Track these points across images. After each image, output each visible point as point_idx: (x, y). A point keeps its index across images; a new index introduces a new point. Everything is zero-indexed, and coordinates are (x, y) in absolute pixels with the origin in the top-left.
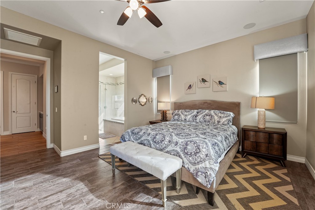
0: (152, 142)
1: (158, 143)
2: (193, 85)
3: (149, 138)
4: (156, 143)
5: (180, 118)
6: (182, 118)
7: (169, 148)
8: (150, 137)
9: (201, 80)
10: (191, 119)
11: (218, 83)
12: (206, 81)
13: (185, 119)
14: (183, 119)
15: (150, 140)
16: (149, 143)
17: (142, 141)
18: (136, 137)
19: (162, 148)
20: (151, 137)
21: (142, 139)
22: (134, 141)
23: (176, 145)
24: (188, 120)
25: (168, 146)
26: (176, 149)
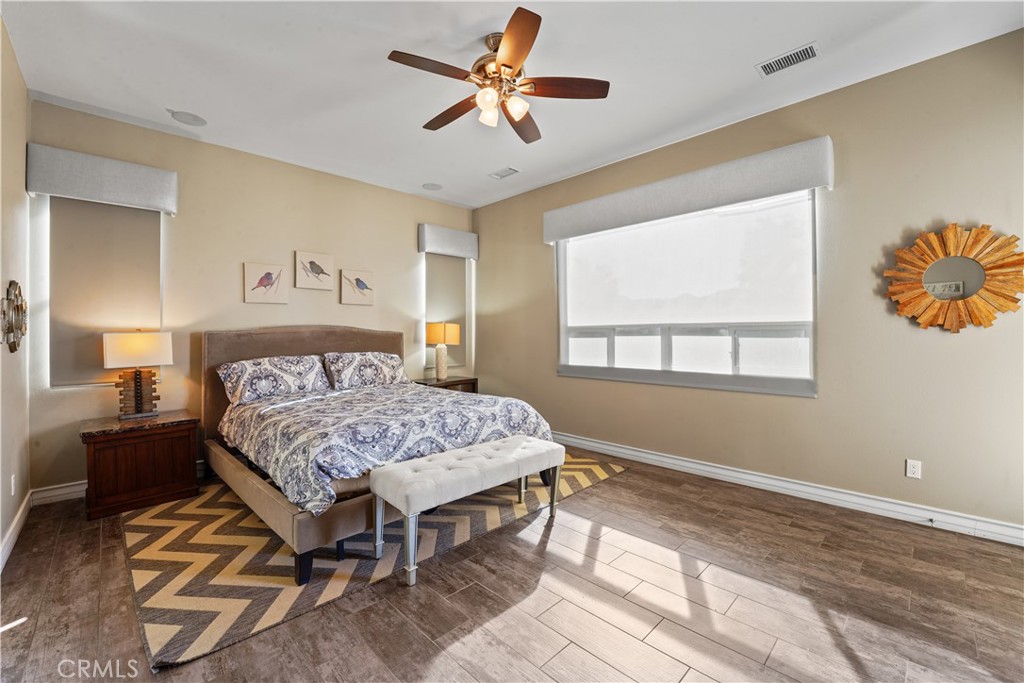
0: (442, 441)
1: (458, 434)
2: (279, 275)
3: (430, 433)
4: (452, 436)
5: (282, 387)
6: (291, 383)
7: (486, 432)
8: (430, 429)
9: (308, 266)
10: (320, 383)
11: (354, 282)
12: (322, 272)
13: (302, 388)
14: (293, 386)
15: (434, 436)
16: (434, 445)
17: (409, 449)
18: (382, 447)
19: (471, 440)
20: (434, 428)
21: (409, 443)
22: (384, 462)
23: (494, 421)
24: (309, 387)
25: (479, 429)
26: (496, 428)
